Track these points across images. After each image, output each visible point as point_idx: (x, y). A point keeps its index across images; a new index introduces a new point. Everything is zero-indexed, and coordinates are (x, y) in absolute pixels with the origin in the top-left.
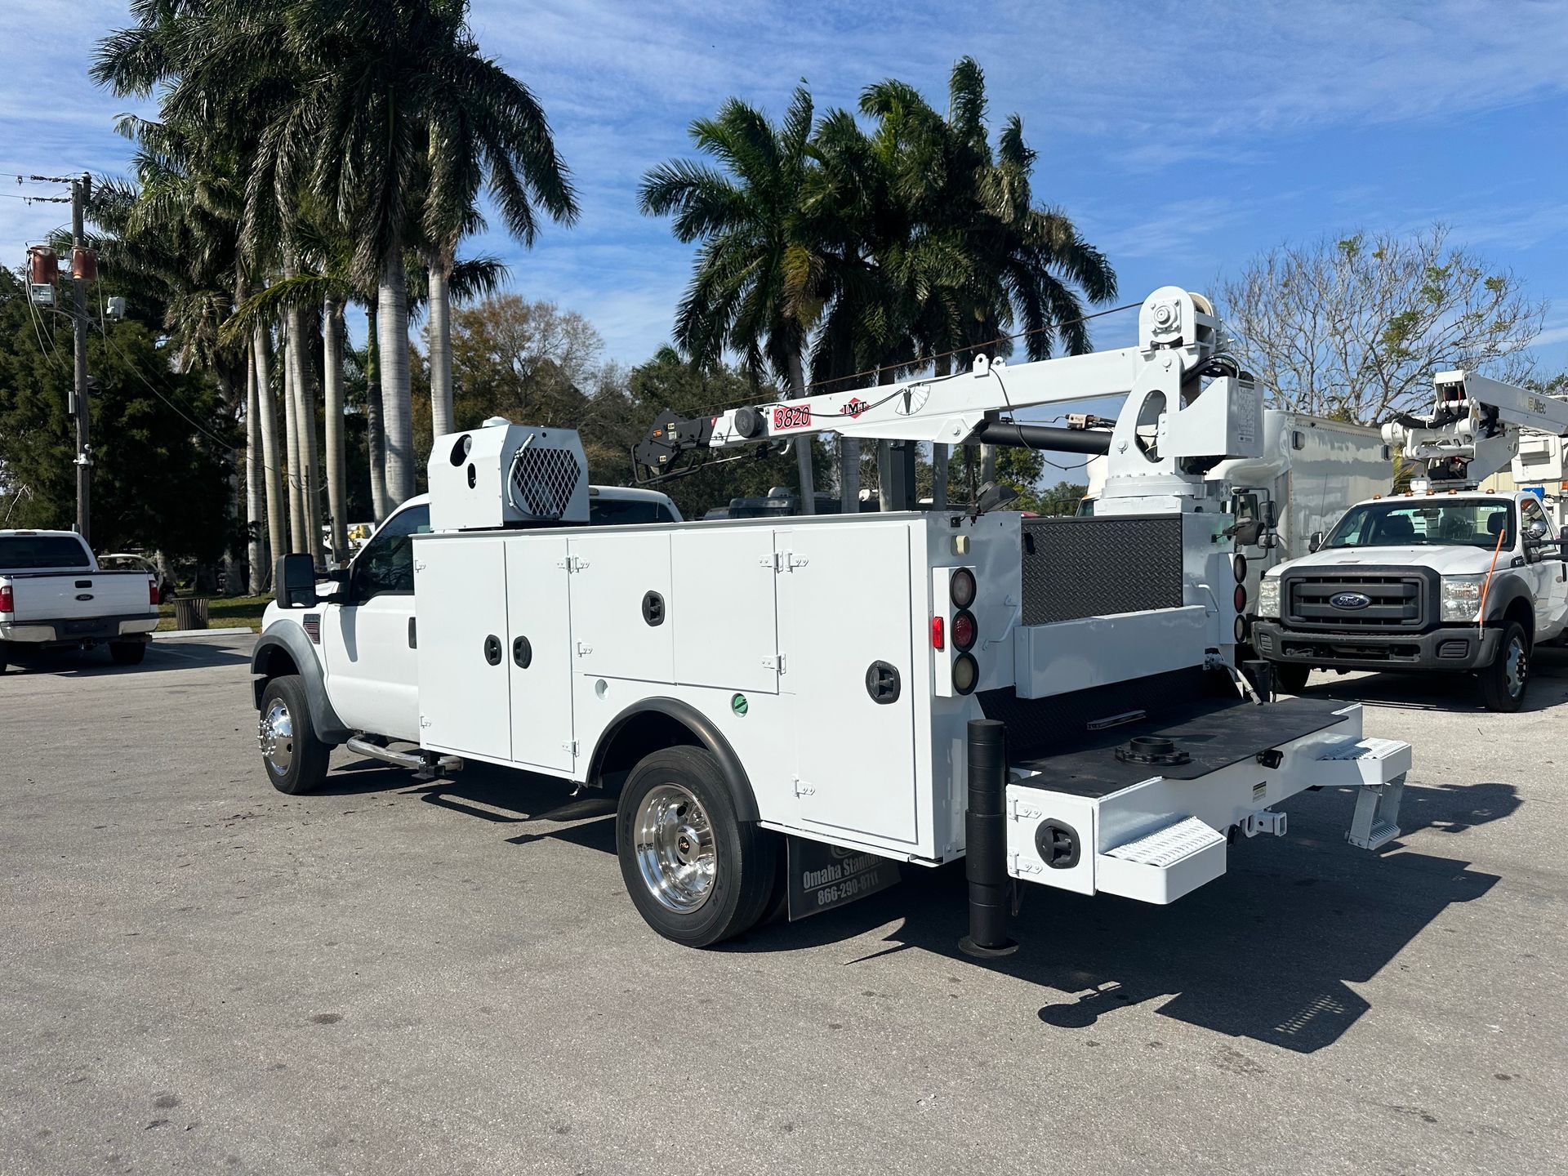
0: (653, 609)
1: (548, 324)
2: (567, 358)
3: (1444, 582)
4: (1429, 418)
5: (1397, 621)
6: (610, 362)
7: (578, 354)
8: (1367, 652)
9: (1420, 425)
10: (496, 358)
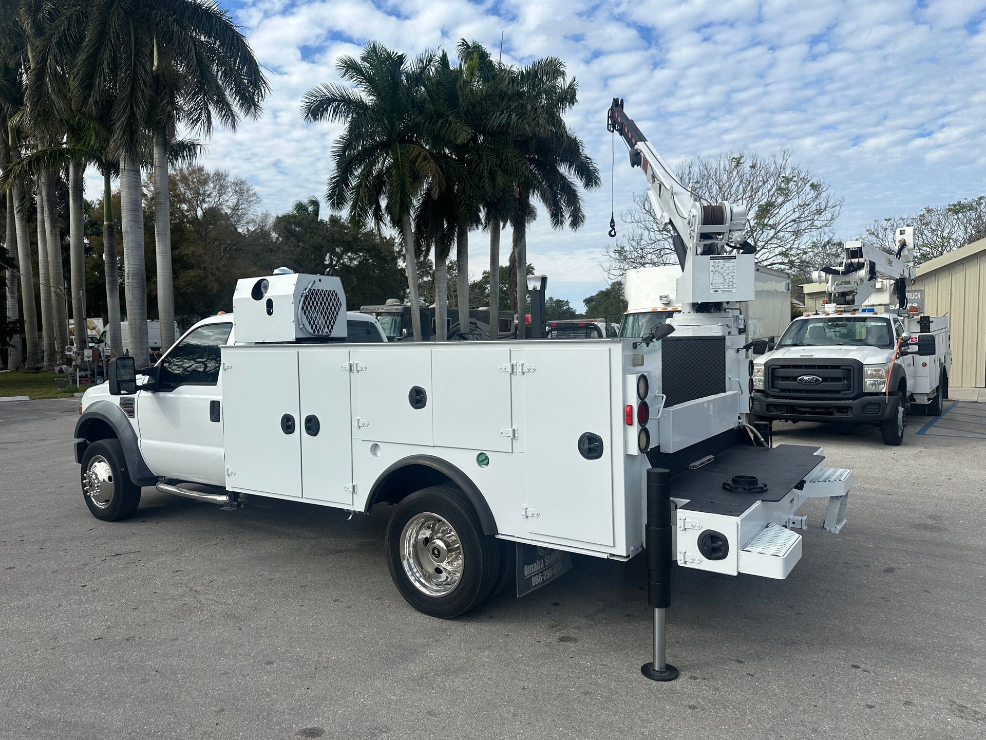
0: (418, 398)
1: (222, 186)
2: (235, 208)
3: (866, 369)
4: (841, 269)
5: (838, 392)
6: (265, 211)
7: (243, 206)
8: (817, 410)
9: (836, 273)
10: (185, 207)
